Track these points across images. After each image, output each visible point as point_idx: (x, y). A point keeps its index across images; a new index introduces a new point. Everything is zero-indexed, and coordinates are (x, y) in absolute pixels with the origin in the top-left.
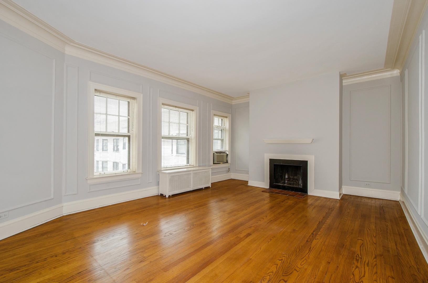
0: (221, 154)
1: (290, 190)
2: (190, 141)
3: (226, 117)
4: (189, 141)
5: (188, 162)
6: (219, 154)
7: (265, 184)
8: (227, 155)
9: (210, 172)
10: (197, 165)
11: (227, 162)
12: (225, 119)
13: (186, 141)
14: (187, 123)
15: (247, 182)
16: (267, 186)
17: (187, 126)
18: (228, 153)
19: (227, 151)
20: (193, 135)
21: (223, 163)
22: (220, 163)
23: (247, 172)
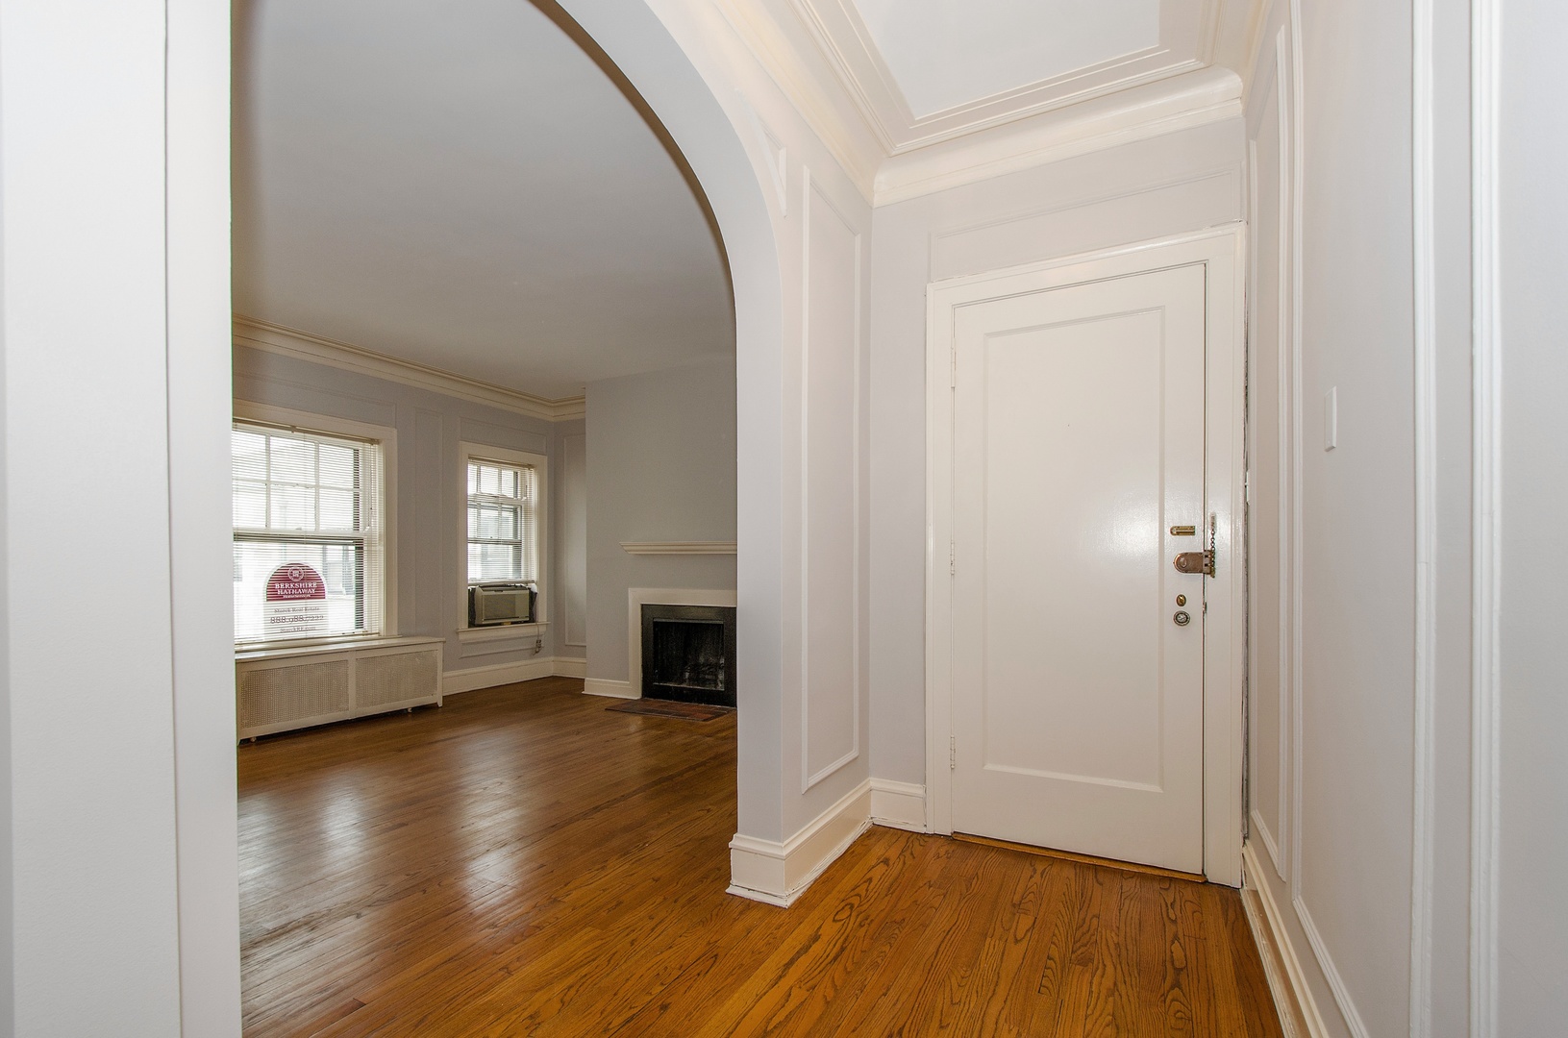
0: (504, 592)
1: (695, 702)
2: (365, 548)
3: (530, 466)
4: (362, 548)
5: (359, 623)
6: (493, 593)
7: (629, 688)
8: (533, 596)
9: (439, 655)
10: (395, 632)
11: (532, 619)
12: (527, 471)
13: (353, 548)
14: (356, 485)
15: (580, 683)
16: (637, 695)
17: (356, 497)
18: (534, 588)
19: (533, 582)
20: (375, 526)
21: (512, 623)
22: (500, 624)
23: (581, 650)
